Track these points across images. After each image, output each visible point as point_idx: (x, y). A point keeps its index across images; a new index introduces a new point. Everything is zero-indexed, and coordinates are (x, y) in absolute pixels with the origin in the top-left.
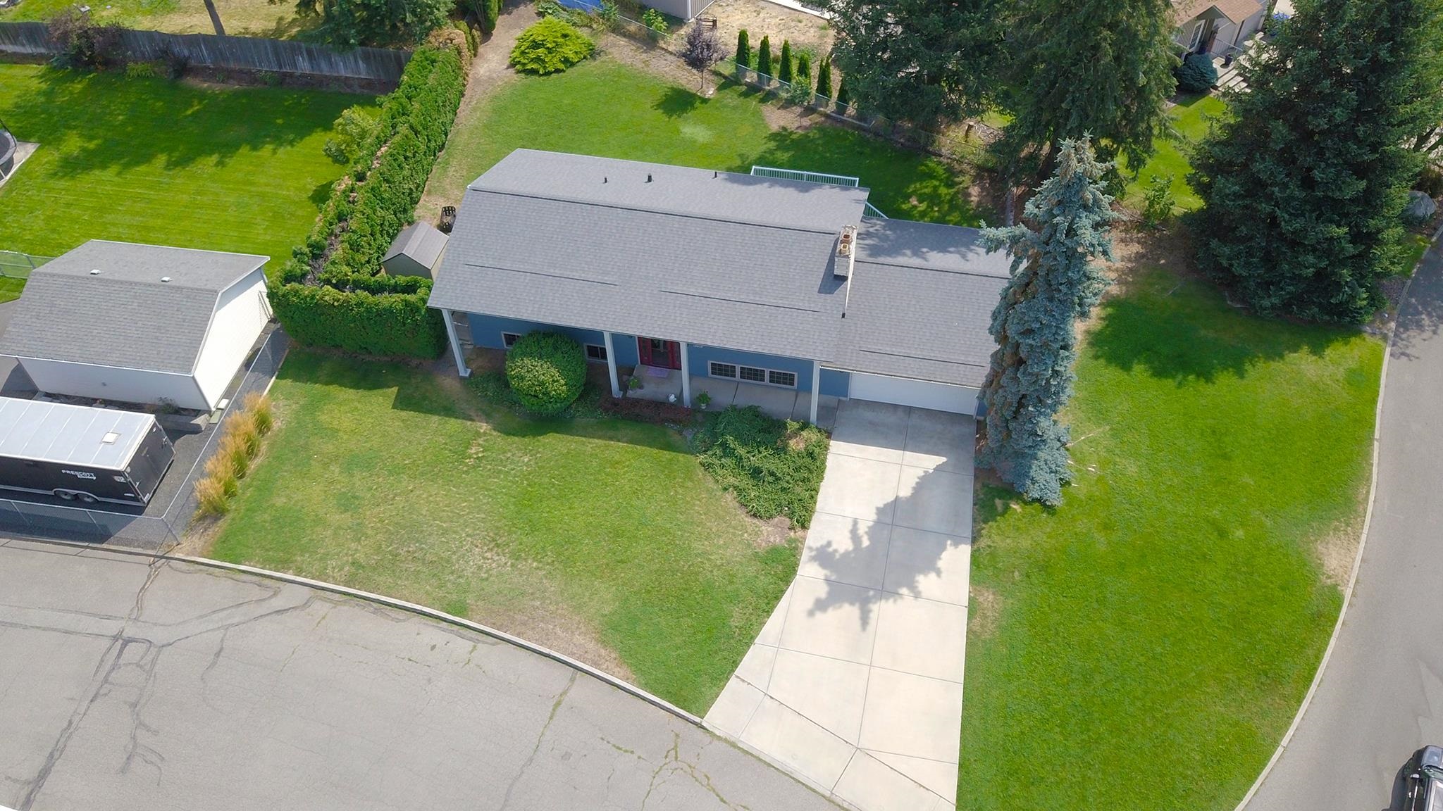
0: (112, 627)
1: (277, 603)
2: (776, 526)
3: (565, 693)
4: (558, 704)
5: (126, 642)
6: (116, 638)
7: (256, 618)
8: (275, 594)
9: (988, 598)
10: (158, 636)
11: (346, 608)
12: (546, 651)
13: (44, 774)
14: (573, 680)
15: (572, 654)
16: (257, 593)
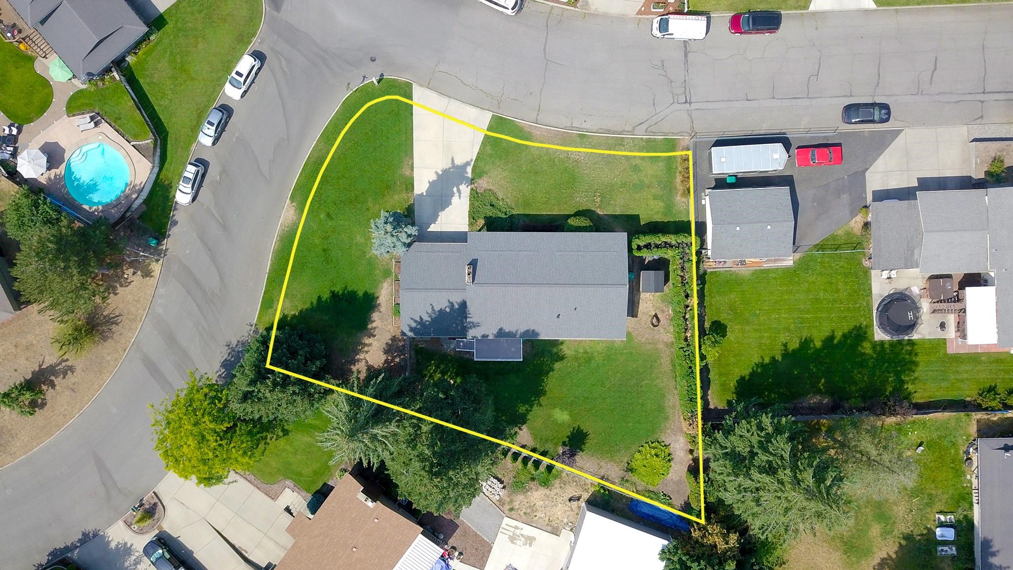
0: (694, 106)
1: (644, 127)
2: (482, 187)
3: (538, 115)
4: (539, 111)
5: (686, 102)
6: (690, 103)
7: (648, 119)
8: (646, 130)
9: (408, 173)
10: (676, 106)
11: (620, 130)
12: (548, 127)
13: (686, 55)
14: (537, 120)
15: (539, 127)
16: (653, 129)
